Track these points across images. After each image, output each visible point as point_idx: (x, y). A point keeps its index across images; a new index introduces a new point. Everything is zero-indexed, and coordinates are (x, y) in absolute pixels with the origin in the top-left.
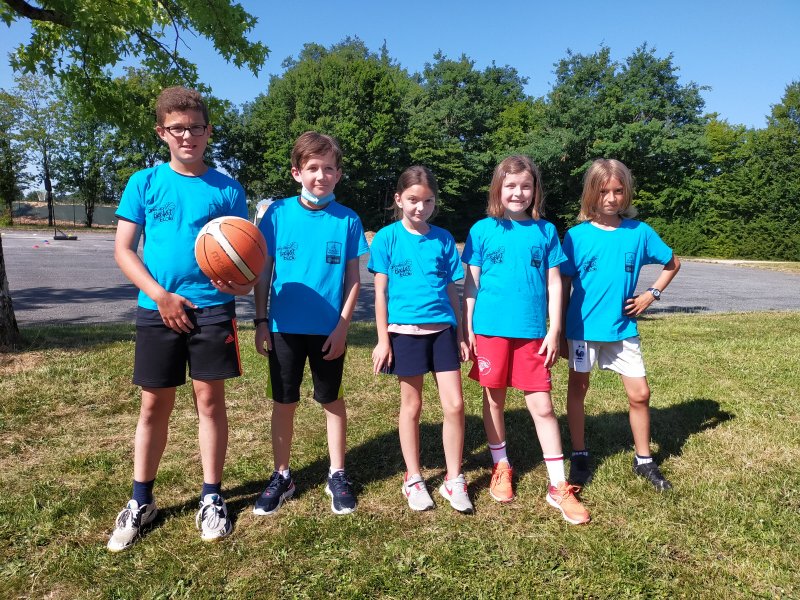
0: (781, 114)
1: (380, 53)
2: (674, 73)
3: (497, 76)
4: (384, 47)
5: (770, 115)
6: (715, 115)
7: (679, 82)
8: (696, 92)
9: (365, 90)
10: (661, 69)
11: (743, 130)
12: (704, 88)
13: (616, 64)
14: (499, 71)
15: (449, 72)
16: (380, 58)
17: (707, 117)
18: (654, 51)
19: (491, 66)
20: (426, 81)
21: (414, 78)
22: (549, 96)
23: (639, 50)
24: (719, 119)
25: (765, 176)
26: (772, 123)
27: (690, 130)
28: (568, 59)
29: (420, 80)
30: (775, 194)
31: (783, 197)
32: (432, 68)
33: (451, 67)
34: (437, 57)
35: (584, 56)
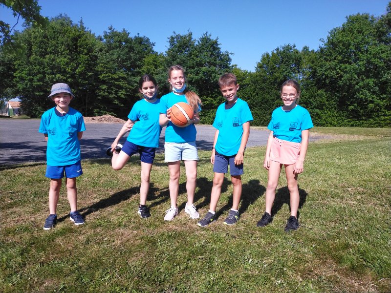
0: (260, 66)
1: (79, 24)
2: (219, 46)
3: (140, 41)
4: (81, 21)
5: (256, 66)
6: (236, 66)
7: (221, 50)
8: (228, 55)
9: (73, 42)
10: (214, 44)
11: (247, 72)
12: (231, 54)
13: (195, 40)
14: (141, 38)
15: (117, 37)
16: (79, 27)
17: (233, 66)
18: (210, 36)
19: (137, 36)
20: (105, 40)
21: (98, 38)
22: (166, 52)
23: (204, 35)
24: (237, 67)
25: (256, 92)
26: (257, 70)
27: (227, 71)
28: (174, 36)
29: (101, 39)
30: (260, 99)
31: (262, 100)
32: (108, 34)
33: (118, 35)
34: (110, 29)
35: (181, 35)
